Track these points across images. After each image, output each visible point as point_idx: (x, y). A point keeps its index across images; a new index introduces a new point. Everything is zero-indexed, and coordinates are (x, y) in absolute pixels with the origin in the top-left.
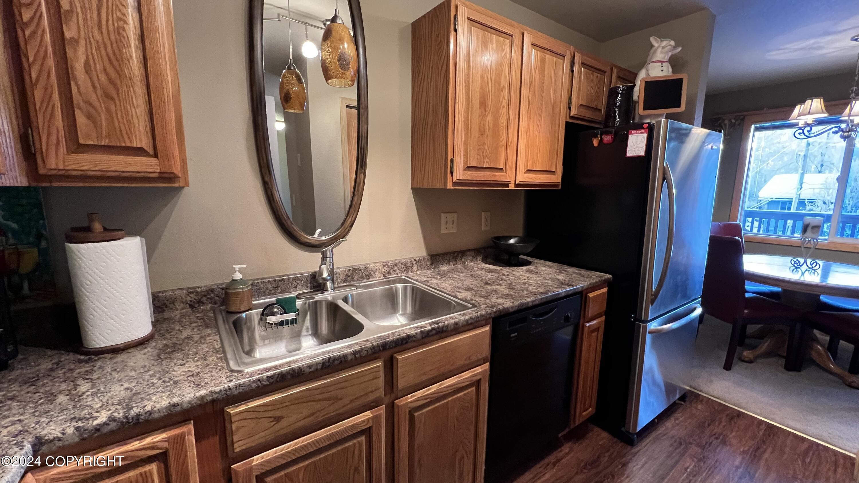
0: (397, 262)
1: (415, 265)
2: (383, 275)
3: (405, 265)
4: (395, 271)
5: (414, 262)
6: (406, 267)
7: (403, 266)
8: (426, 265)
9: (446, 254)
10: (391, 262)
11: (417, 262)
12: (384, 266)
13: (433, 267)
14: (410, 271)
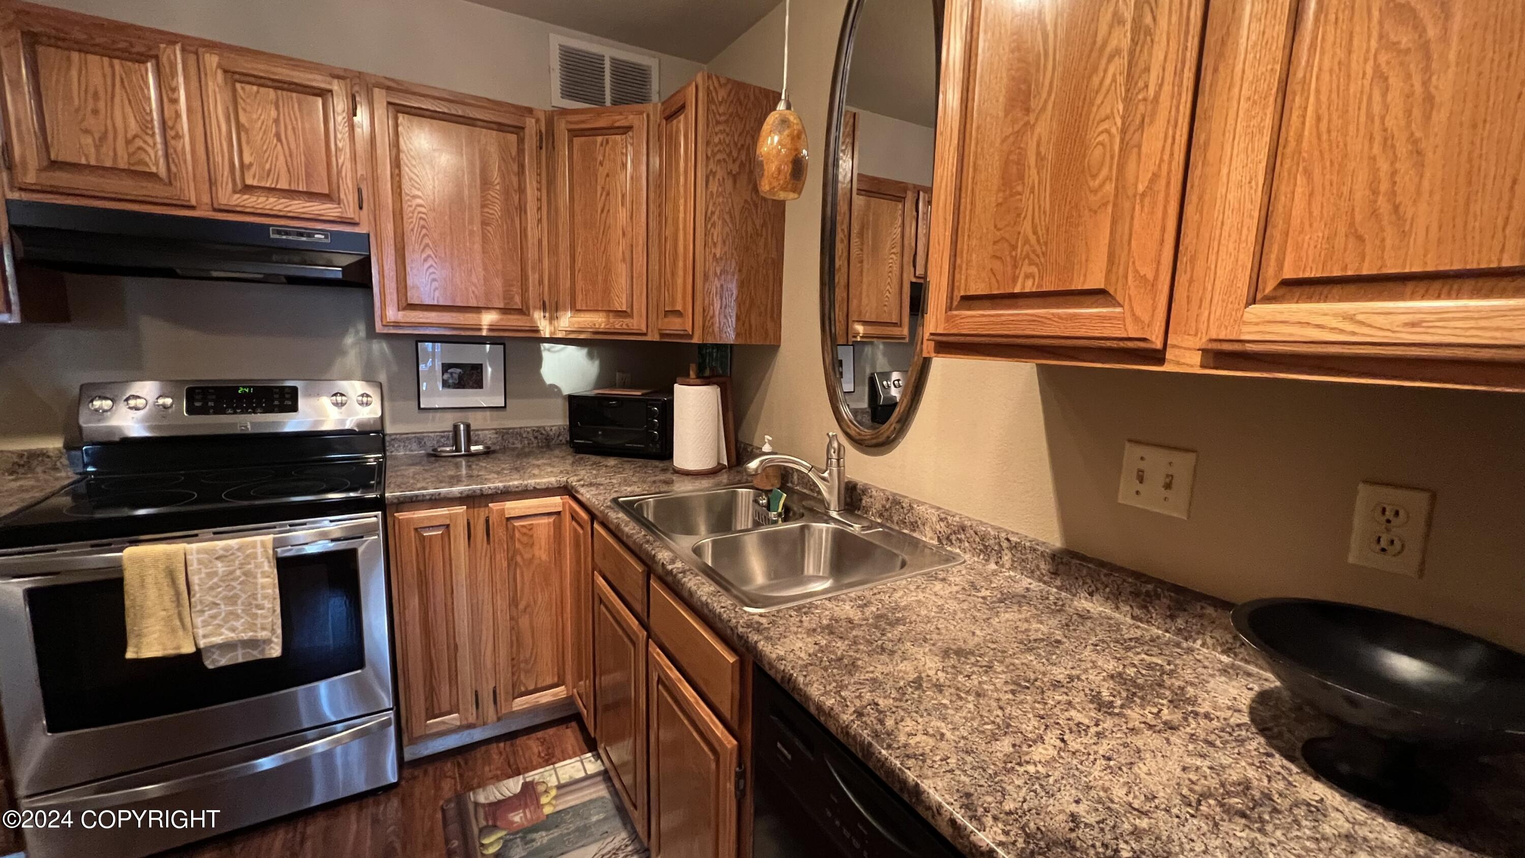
0: (968, 523)
1: (1006, 551)
2: (939, 537)
3: (982, 540)
4: (960, 540)
5: (1005, 544)
6: (986, 547)
7: (977, 539)
8: (1038, 567)
9: (1112, 568)
10: (957, 519)
11: (1014, 547)
12: (941, 520)
13: (1058, 583)
14: (993, 560)
